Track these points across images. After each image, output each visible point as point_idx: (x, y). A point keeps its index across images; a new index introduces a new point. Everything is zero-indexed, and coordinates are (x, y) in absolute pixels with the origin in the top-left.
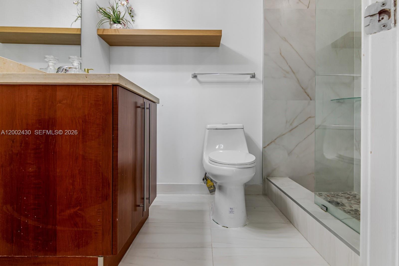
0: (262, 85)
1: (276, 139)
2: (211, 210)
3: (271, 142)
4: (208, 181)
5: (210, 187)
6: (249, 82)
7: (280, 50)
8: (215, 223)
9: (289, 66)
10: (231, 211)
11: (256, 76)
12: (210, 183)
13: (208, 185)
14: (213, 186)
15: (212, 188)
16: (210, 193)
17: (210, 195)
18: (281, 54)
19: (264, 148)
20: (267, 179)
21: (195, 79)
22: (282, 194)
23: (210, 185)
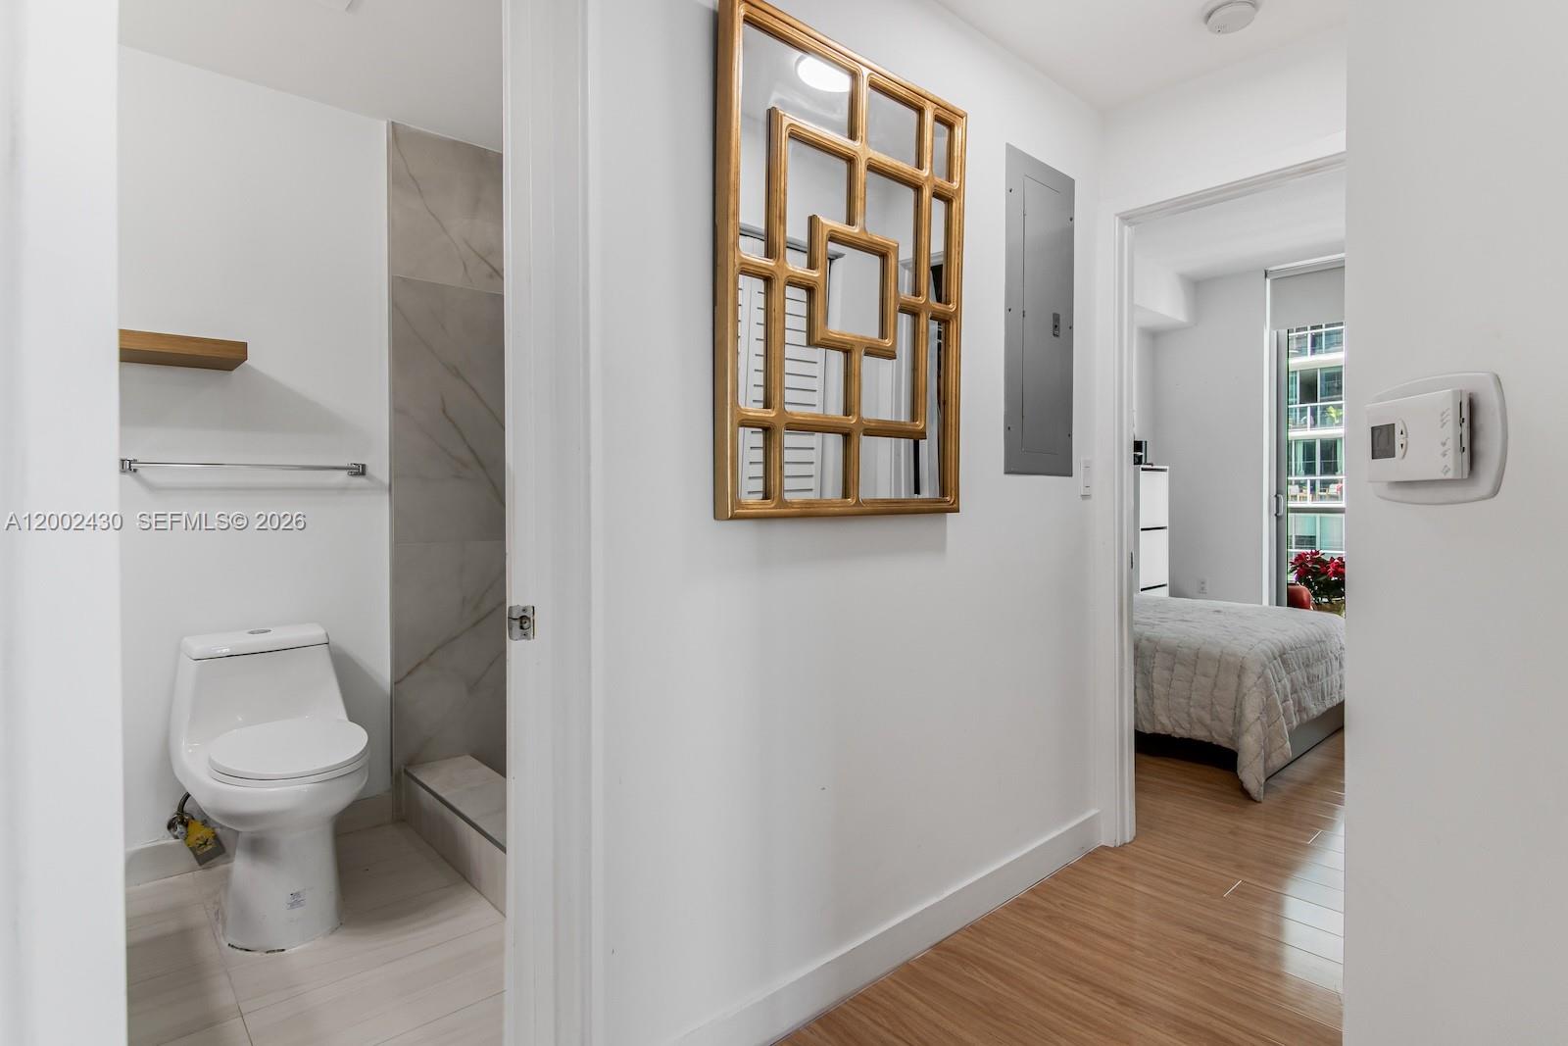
0: (387, 497)
1: (432, 654)
2: (217, 919)
3: (419, 664)
4: (190, 827)
5: (201, 845)
6: (343, 489)
7: (443, 401)
8: (238, 951)
9: (469, 446)
10: (296, 899)
11: (369, 470)
12: (198, 832)
13: (192, 839)
14: (211, 840)
15: (209, 847)
16: (200, 864)
17: (200, 873)
18: (444, 411)
19: (396, 682)
20: (405, 771)
21: (128, 477)
22: (447, 811)
23: (198, 839)
